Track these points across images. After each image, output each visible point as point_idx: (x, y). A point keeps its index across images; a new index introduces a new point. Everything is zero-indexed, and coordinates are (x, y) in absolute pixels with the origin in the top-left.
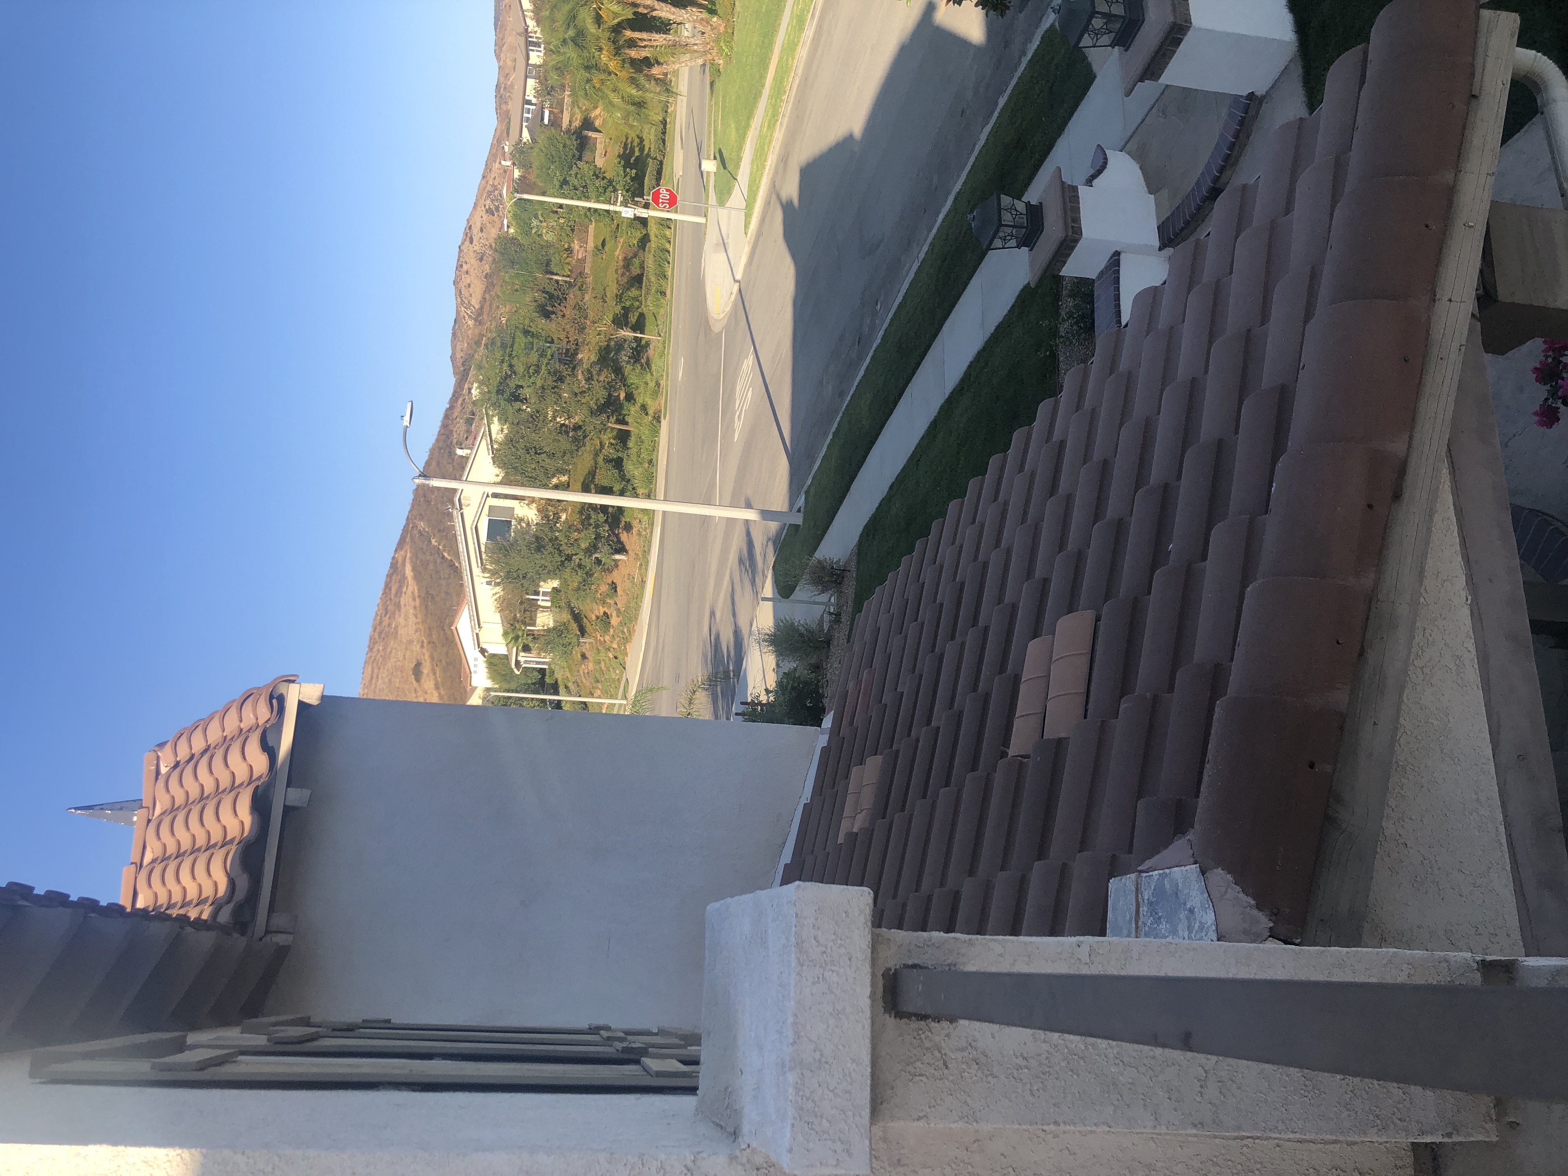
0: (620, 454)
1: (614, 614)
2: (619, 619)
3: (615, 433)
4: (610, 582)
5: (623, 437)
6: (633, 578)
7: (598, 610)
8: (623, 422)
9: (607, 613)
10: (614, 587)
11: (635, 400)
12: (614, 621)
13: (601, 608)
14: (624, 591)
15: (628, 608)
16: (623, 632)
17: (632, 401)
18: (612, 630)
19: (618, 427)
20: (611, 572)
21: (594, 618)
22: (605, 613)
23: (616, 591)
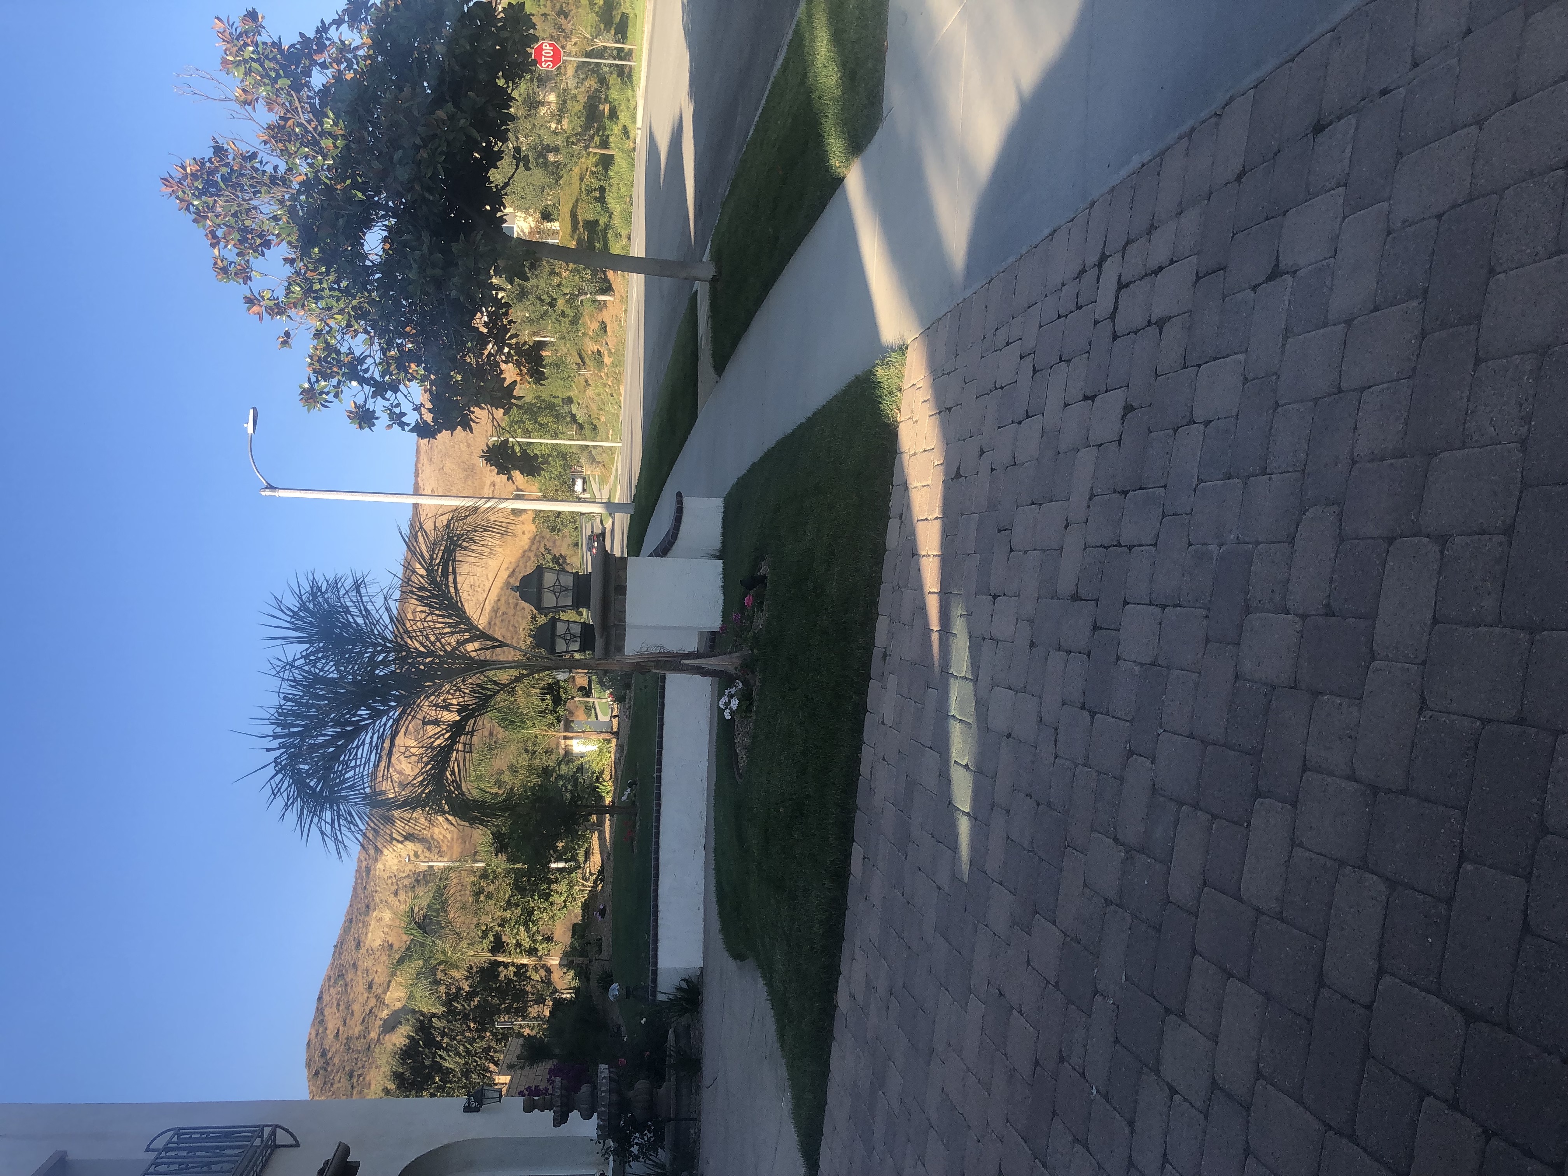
0: (602, 183)
1: (606, 353)
2: (611, 359)
3: (598, 157)
4: (600, 319)
5: (606, 162)
6: (620, 321)
7: (593, 346)
8: (605, 144)
9: (600, 351)
10: (604, 328)
11: (618, 119)
12: (607, 360)
13: (595, 346)
14: (613, 332)
15: (617, 350)
16: (615, 372)
17: (615, 120)
18: (606, 369)
19: (599, 151)
20: (601, 310)
21: (590, 352)
22: (598, 351)
23: (605, 331)
